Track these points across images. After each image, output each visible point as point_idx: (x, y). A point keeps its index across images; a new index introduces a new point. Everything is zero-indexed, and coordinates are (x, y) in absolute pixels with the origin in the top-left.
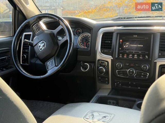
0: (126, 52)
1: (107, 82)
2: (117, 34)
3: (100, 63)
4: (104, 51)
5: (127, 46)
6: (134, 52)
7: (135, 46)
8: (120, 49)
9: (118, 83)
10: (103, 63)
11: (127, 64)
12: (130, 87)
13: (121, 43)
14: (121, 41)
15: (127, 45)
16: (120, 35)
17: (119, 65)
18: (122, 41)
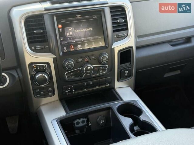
0: (71, 42)
1: (51, 94)
2: (52, 16)
3: (35, 69)
4: (35, 48)
5: (71, 33)
6: (82, 40)
7: (82, 30)
8: (62, 39)
9: (69, 90)
10: (40, 67)
11: (80, 60)
12: (85, 90)
13: (60, 30)
14: (60, 26)
15: (70, 31)
16: (57, 17)
17: (69, 64)
18: (62, 26)
